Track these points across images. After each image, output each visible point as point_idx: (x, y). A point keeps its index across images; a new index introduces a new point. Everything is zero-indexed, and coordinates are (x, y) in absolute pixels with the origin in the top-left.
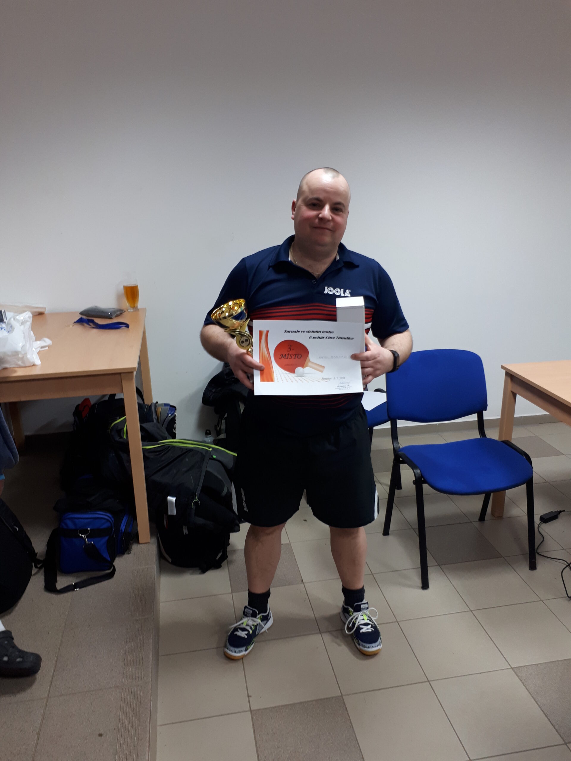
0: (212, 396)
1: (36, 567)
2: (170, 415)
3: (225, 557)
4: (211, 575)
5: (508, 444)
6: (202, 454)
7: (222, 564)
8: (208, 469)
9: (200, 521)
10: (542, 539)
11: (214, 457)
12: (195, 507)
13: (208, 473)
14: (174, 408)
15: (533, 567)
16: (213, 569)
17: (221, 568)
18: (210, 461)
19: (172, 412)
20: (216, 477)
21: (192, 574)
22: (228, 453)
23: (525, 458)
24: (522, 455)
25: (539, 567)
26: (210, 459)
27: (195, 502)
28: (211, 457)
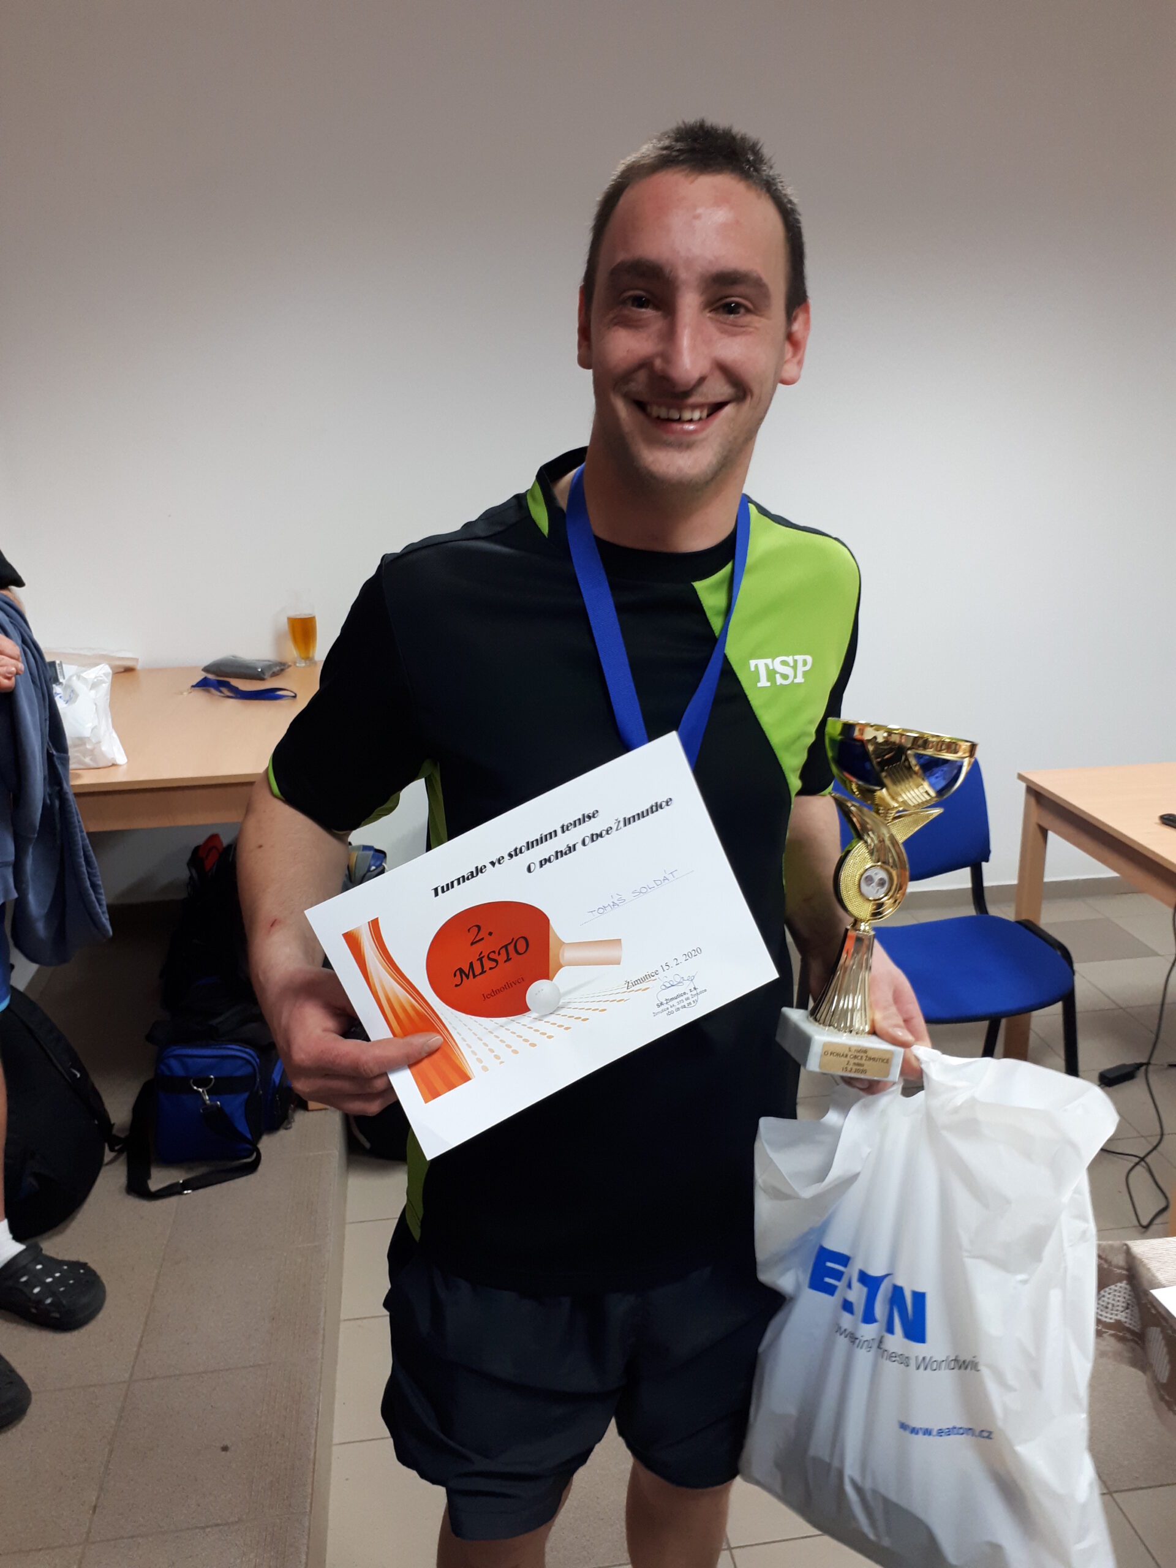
1: (112, 1150)
2: (373, 868)
5: (1029, 927)
19: (378, 863)
23: (1059, 953)
24: (1054, 948)
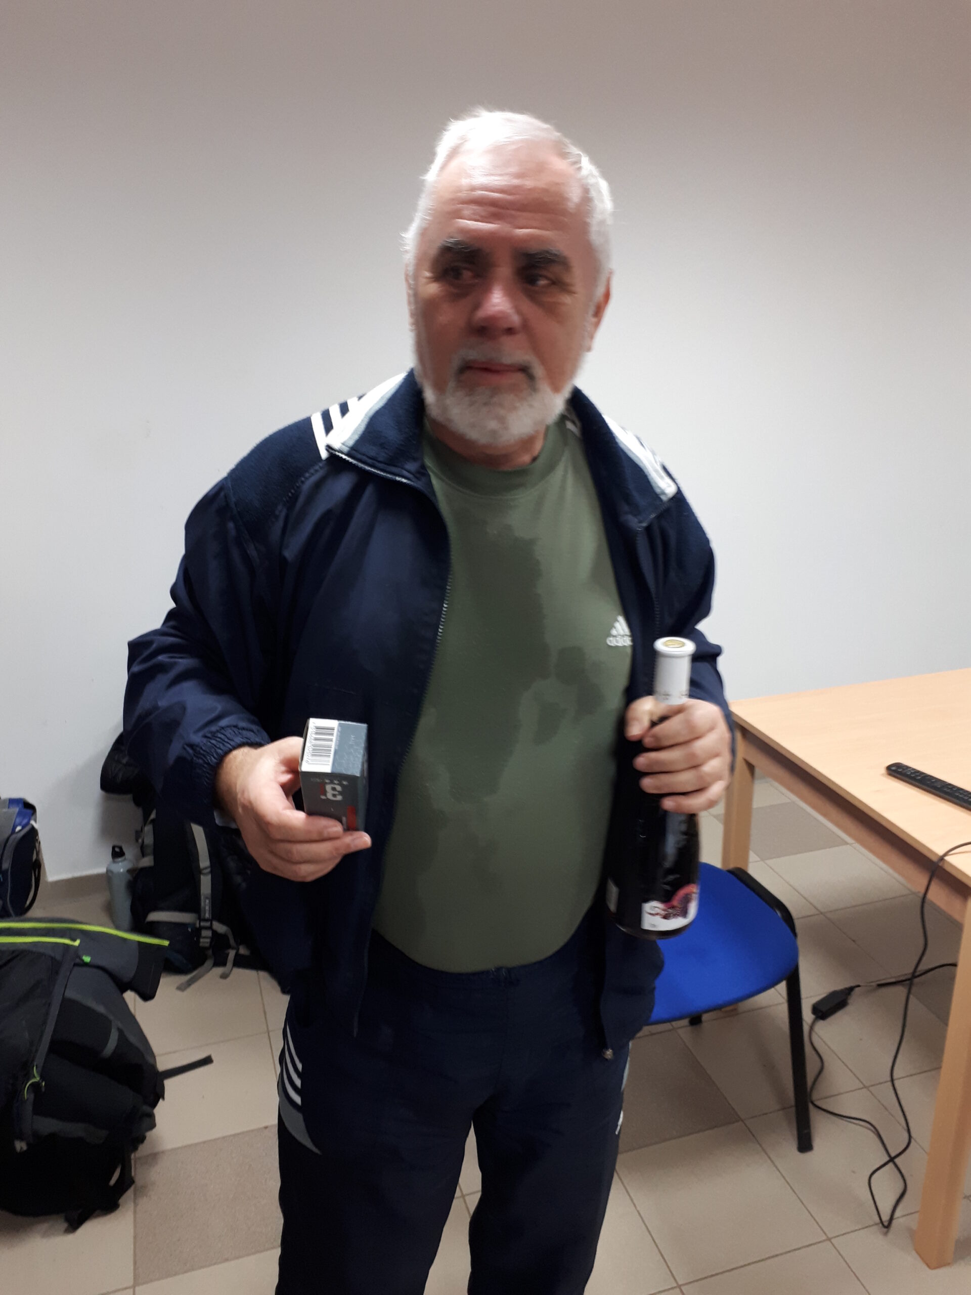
0: (120, 775)
2: (19, 828)
3: (126, 1183)
4: (93, 1229)
5: (741, 877)
6: (53, 959)
7: (121, 1201)
8: (70, 994)
9: (48, 1125)
10: (819, 1064)
11: (87, 959)
12: (32, 1096)
13: (67, 1004)
14: (29, 811)
15: (805, 1145)
16: (98, 1216)
17: (120, 1207)
18: (76, 969)
19: (25, 821)
20: (89, 1010)
21: (45, 1235)
22: (125, 940)
23: (779, 914)
24: (772, 908)
25: (818, 1142)
26: (75, 965)
27: (32, 1085)
28: (78, 961)
